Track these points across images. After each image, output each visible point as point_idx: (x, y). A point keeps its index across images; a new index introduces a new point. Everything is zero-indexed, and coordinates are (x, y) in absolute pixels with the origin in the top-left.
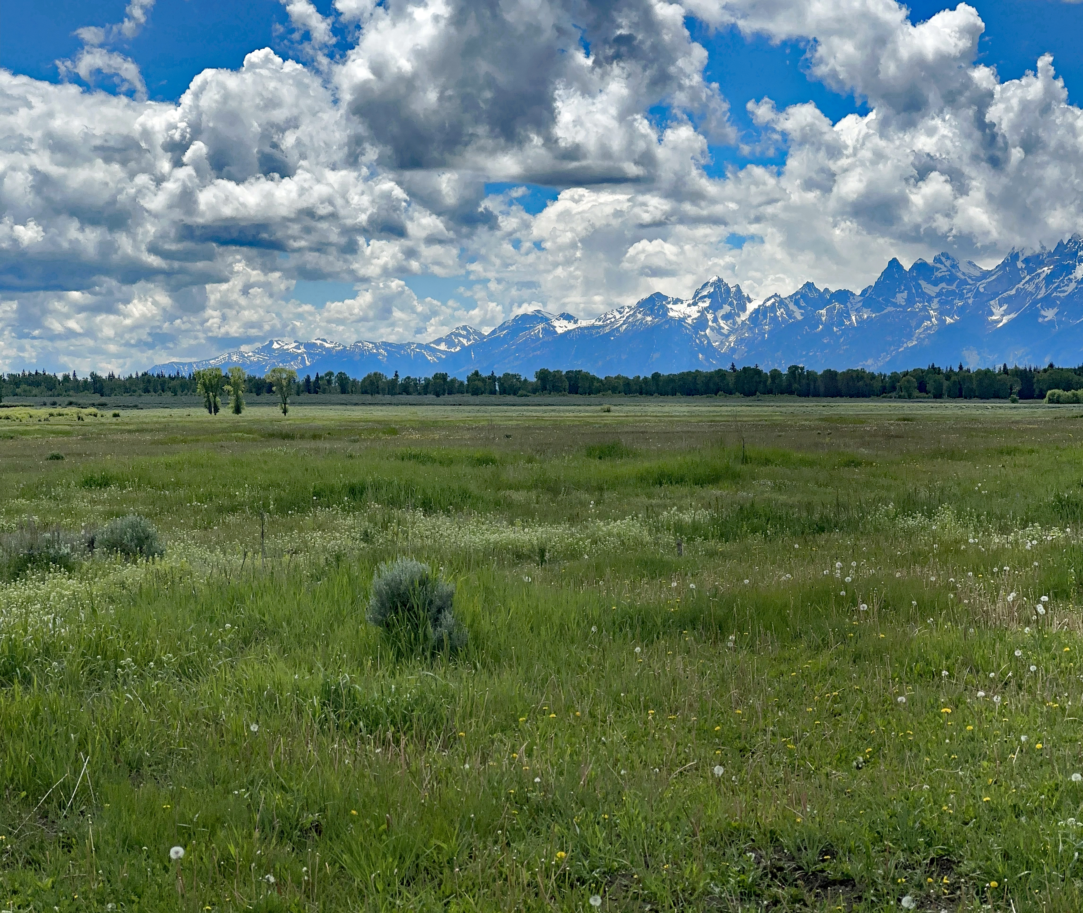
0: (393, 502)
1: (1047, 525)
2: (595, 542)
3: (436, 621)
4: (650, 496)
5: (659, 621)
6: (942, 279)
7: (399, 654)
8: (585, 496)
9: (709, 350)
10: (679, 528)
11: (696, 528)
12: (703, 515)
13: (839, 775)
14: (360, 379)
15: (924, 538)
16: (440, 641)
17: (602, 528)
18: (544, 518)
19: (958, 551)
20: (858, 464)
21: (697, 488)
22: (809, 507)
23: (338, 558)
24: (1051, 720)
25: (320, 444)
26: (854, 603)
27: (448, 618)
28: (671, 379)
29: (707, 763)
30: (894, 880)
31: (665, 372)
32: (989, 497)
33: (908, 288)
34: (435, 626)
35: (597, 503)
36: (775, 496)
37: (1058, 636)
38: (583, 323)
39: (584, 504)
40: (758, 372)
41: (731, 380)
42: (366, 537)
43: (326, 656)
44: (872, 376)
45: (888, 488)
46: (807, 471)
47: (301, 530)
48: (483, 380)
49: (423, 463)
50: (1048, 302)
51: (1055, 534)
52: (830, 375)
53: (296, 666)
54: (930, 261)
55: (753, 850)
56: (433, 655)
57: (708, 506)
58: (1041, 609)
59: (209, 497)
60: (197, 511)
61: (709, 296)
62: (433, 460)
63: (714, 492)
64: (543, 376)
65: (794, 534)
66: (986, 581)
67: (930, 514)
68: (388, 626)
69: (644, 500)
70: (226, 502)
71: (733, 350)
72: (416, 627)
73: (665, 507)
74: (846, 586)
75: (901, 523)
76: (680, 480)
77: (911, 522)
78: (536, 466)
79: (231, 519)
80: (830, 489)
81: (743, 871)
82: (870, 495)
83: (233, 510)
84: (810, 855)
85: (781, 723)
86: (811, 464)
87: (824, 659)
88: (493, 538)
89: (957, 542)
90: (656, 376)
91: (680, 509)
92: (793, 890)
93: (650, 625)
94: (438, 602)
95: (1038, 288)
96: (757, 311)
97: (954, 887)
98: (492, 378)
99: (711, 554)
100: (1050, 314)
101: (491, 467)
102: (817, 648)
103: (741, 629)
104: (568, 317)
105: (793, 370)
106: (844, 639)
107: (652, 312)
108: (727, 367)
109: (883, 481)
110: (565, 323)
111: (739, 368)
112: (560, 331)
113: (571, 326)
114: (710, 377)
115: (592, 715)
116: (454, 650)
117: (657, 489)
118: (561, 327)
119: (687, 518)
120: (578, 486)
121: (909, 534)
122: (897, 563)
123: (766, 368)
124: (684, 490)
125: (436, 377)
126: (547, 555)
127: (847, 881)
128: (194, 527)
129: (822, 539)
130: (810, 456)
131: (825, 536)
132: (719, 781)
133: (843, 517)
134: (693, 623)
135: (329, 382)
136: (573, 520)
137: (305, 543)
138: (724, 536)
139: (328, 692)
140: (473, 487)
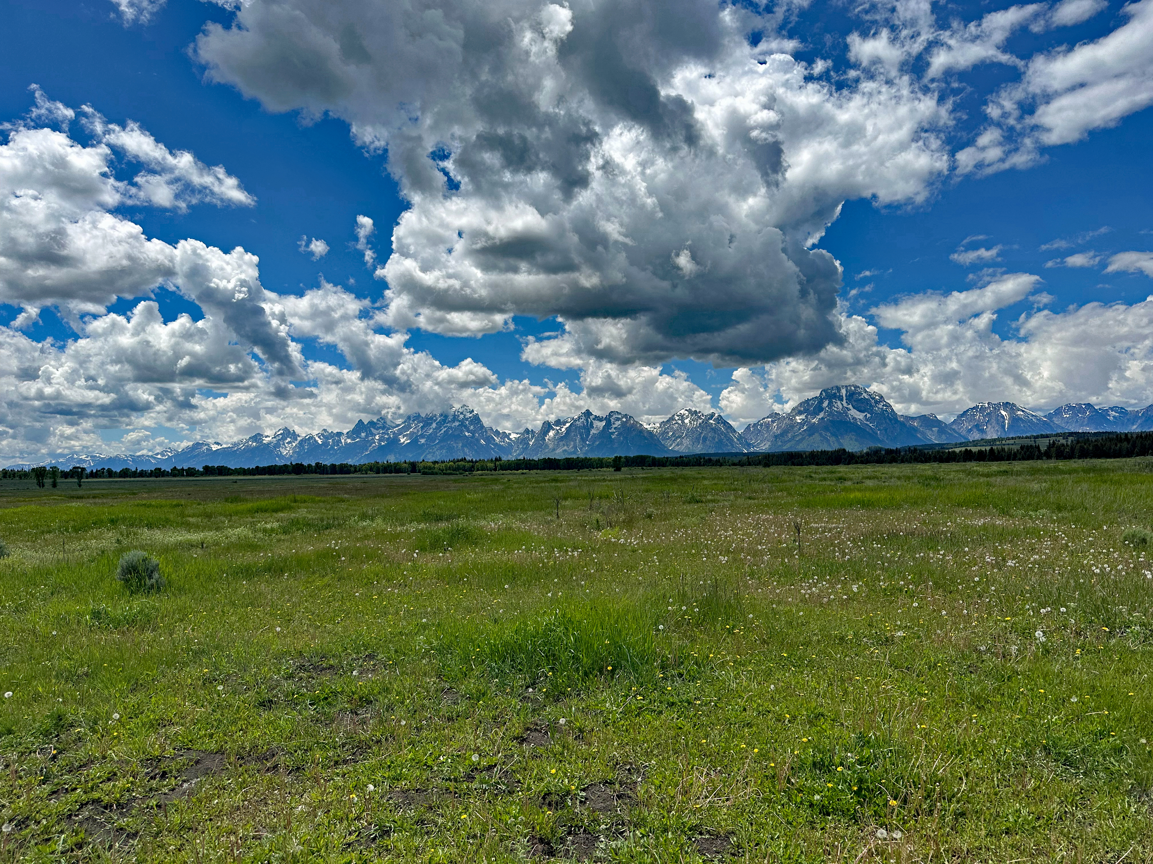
0: (132, 525)
1: (419, 522)
2: (227, 538)
3: (150, 577)
4: (253, 518)
5: (254, 570)
6: (380, 428)
7: (132, 592)
8: (223, 519)
9: (281, 456)
10: (265, 531)
11: (272, 530)
12: (276, 525)
13: (329, 626)
14: (118, 471)
15: (370, 529)
16: (152, 585)
17: (230, 532)
18: (204, 529)
19: (383, 534)
20: (344, 501)
21: (274, 514)
22: (322, 520)
23: (103, 552)
24: (417, 598)
25: (97, 500)
26: (340, 557)
27: (156, 575)
28: (264, 468)
29: (273, 627)
30: (350, 665)
31: (261, 466)
32: (397, 512)
33: (366, 431)
34: (150, 579)
35: (229, 521)
36: (308, 515)
37: (421, 566)
38: (224, 446)
39: (224, 522)
40: (302, 465)
41: (290, 469)
42: (118, 541)
43: (94, 596)
44: (351, 466)
45: (355, 510)
46: (321, 504)
47: (85, 540)
48: (178, 470)
49: (148, 507)
50: (422, 436)
51: (422, 526)
52: (333, 466)
53: (78, 602)
54: (375, 420)
55: (292, 659)
56: (149, 592)
57: (278, 521)
58: (415, 555)
59: (37, 527)
60: (29, 534)
61: (281, 434)
62: (153, 506)
63: (281, 515)
64: (206, 468)
65: (316, 530)
66: (394, 545)
67: (372, 520)
68: (127, 581)
69: (250, 519)
70: (45, 529)
71: (291, 456)
72: (140, 580)
73: (259, 522)
74: (336, 551)
75: (360, 524)
76: (266, 511)
77: (364, 524)
78: (201, 507)
79: (47, 536)
80: (331, 512)
81: (287, 668)
82: (348, 514)
83: (49, 532)
84: (315, 659)
85: (306, 607)
86: (324, 502)
87: (326, 580)
88: (180, 538)
89: (383, 530)
90: (257, 467)
91: (266, 523)
92: (309, 674)
93: (250, 572)
94: (151, 568)
95: (418, 431)
96: (302, 440)
97: (374, 665)
98: (183, 469)
99: (279, 541)
100: (423, 441)
101: (181, 507)
102: (323, 576)
103: (290, 571)
104: (218, 444)
105: (317, 464)
106: (334, 572)
107: (255, 441)
108: (289, 463)
109: (353, 508)
110: (216, 446)
111: (294, 463)
112: (214, 449)
113: (219, 447)
114: (281, 467)
115: (222, 611)
116: (159, 588)
117: (256, 514)
118: (215, 448)
119: (268, 526)
120: (221, 514)
121: (364, 528)
122: (358, 540)
123: (305, 464)
124: (267, 515)
125: (156, 469)
126: (205, 545)
127: (331, 667)
128: (28, 541)
129: (327, 532)
130: (323, 499)
131: (328, 531)
132: (278, 633)
133: (336, 522)
134: (270, 570)
135: (103, 472)
136: (217, 529)
137: (87, 546)
138: (285, 533)
139: (94, 613)
140: (171, 517)
